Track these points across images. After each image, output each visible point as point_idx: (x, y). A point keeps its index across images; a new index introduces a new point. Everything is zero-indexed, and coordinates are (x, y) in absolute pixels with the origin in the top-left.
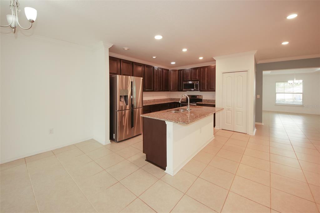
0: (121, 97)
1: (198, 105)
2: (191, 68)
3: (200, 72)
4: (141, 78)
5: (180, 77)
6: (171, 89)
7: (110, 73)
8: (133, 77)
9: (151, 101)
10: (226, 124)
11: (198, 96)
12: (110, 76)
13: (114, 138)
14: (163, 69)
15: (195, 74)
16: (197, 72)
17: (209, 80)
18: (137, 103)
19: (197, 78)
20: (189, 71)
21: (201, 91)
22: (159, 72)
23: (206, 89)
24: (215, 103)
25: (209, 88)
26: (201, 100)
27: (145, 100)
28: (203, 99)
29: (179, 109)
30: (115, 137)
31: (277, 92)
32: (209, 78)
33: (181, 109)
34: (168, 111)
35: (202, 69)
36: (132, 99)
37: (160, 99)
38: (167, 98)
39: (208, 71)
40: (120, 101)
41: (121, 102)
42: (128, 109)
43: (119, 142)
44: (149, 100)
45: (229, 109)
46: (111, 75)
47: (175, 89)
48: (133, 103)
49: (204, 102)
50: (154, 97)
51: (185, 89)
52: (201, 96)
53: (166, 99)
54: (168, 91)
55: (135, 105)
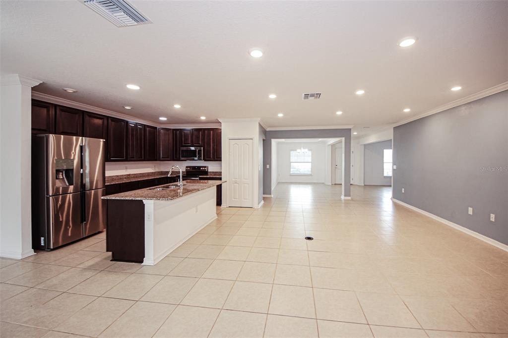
0: (58, 171)
1: (201, 179)
2: (192, 129)
3: (203, 135)
4: (102, 140)
5: (176, 141)
6: (161, 157)
7: (33, 129)
8: (84, 138)
9: (122, 177)
10: (233, 199)
11: (202, 167)
12: (32, 134)
13: (42, 244)
14: (145, 125)
15: (198, 137)
16: (201, 135)
17: (215, 146)
18: (91, 182)
19: (201, 143)
20: (189, 132)
21: (205, 160)
22: (137, 130)
23: (212, 157)
24: (221, 175)
25: (215, 157)
26: (206, 173)
27: (110, 177)
28: (209, 171)
29: (169, 185)
30: (45, 243)
31: (291, 161)
32: (215, 144)
33: (172, 185)
34: (150, 189)
35: (206, 132)
36: (82, 174)
37: (140, 174)
38: (153, 171)
39: (213, 134)
40: (57, 178)
41: (57, 181)
42: (72, 192)
43: (54, 249)
44: (117, 176)
45: (236, 183)
46: (35, 132)
47: (168, 158)
48: (84, 182)
49: (211, 175)
50: (128, 170)
51: (184, 157)
52: (205, 167)
53: (153, 173)
54: (156, 160)
55: (88, 185)
